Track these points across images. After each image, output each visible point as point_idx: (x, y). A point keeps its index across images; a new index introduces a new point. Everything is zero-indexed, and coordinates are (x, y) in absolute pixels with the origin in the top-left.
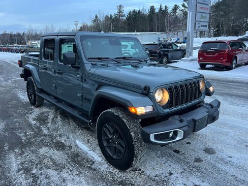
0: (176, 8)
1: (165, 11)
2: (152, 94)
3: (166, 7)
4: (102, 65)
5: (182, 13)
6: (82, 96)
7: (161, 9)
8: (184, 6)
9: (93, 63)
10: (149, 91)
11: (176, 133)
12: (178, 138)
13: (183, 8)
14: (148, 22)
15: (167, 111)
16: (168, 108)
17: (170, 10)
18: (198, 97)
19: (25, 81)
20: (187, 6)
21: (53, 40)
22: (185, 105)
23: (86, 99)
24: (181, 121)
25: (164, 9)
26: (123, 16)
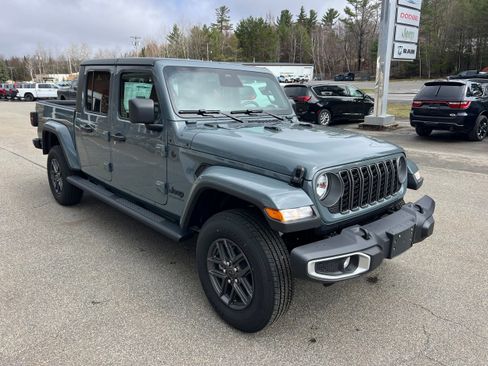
0: (331, 15)
1: (310, 20)
2: (310, 183)
3: (313, 13)
4: (206, 125)
5: (343, 25)
6: (166, 186)
7: (302, 16)
8: (348, 11)
9: (189, 121)
10: (304, 178)
11: (355, 261)
12: (359, 270)
13: (347, 16)
14: (278, 42)
15: (338, 216)
16: (339, 211)
17: (320, 19)
18: (395, 191)
19: (45, 153)
20: (354, 12)
21: (107, 74)
22: (370, 207)
23: (173, 191)
24: (366, 237)
25: (308, 17)
26: (227, 28)
